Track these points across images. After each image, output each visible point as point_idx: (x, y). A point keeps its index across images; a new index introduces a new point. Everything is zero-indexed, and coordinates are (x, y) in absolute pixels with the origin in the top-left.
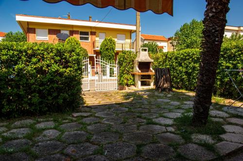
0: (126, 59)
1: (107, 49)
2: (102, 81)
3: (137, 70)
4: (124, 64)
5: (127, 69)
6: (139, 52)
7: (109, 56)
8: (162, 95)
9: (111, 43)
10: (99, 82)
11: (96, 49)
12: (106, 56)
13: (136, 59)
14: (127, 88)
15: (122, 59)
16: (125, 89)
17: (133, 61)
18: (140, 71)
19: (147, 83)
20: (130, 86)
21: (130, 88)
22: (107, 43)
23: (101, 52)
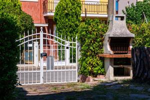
0: (91, 34)
1: (67, 15)
2: (52, 69)
3: (107, 50)
4: (87, 41)
5: (91, 48)
6: (112, 21)
7: (71, 26)
8: (139, 88)
9: (73, 4)
10: (48, 69)
11: (49, 14)
12: (65, 27)
13: (107, 33)
14: (91, 78)
15: (84, 33)
16: (89, 81)
17: (102, 36)
18: (112, 52)
19: (126, 71)
20: (96, 77)
21: (96, 79)
22: (67, 5)
23: (56, 19)
